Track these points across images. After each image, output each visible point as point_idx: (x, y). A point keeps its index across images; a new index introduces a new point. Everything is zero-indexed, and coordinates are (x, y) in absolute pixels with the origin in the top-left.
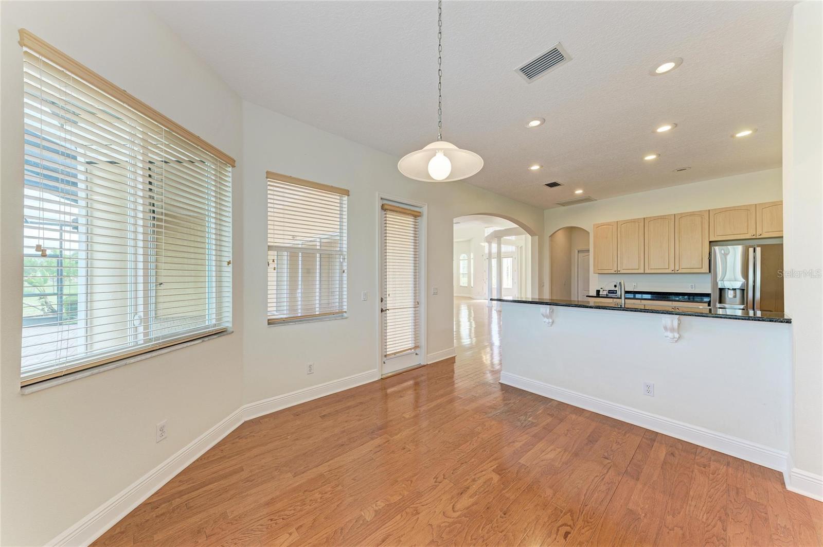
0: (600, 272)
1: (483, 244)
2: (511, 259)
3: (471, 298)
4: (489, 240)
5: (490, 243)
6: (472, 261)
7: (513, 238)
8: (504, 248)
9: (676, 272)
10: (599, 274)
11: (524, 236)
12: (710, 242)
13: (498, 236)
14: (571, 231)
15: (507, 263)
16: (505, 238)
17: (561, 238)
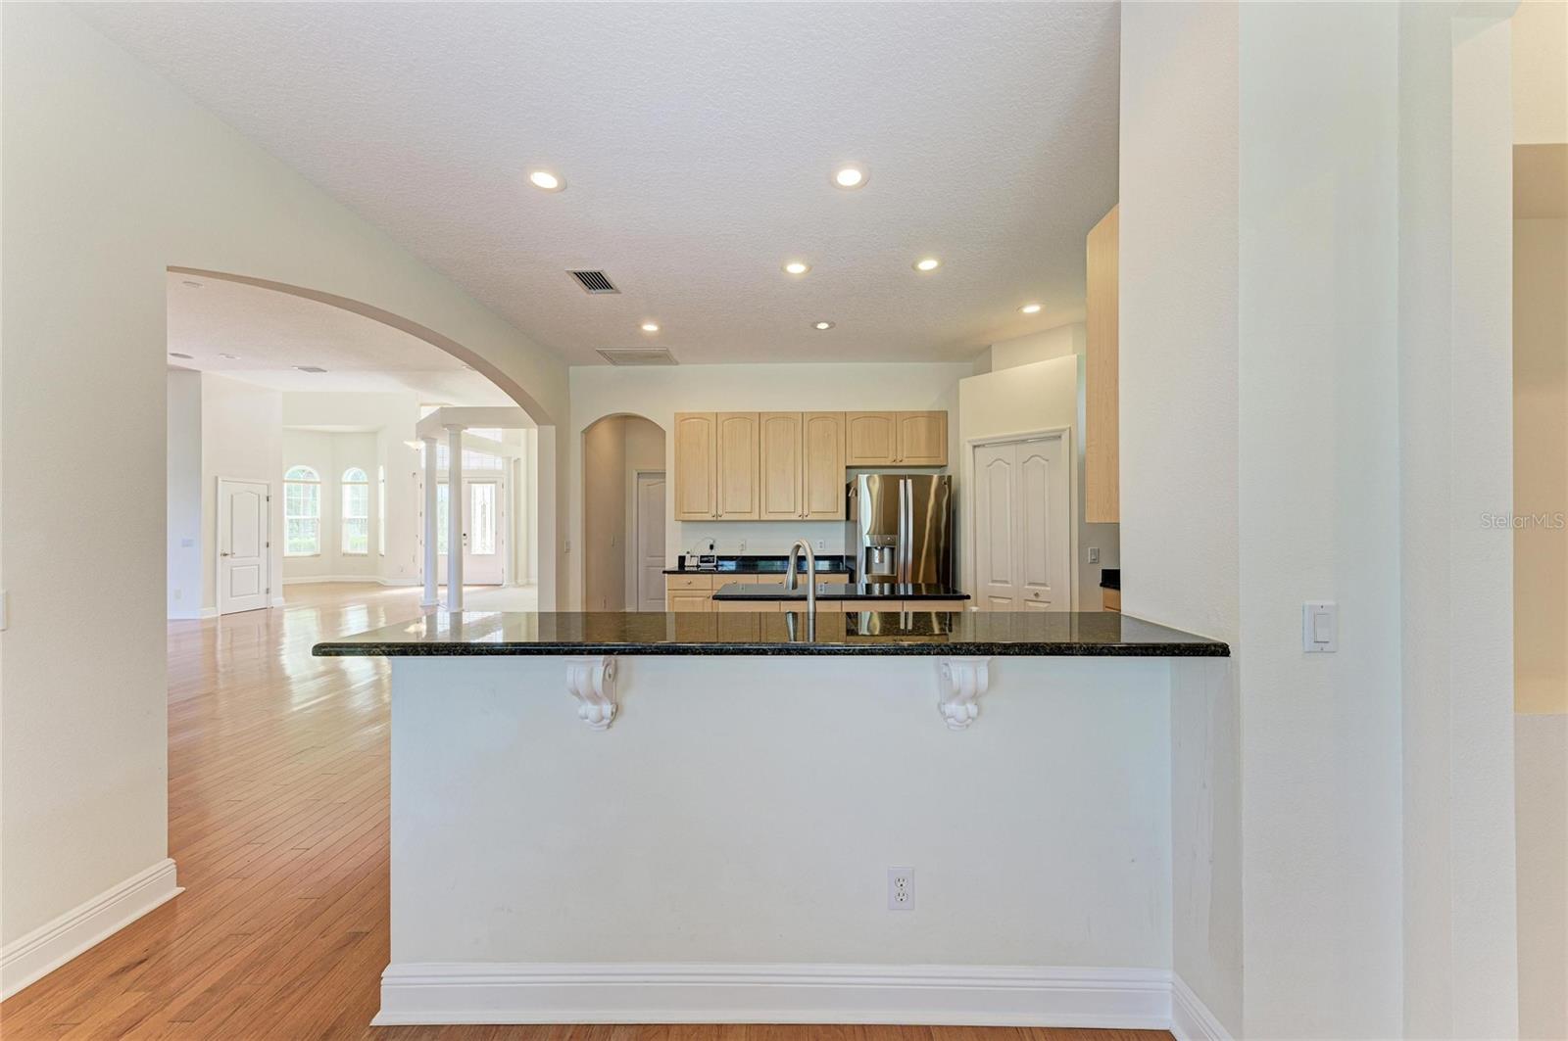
0: (687, 517)
1: (412, 444)
2: (493, 485)
3: (379, 586)
4: (426, 431)
5: (430, 441)
6: (382, 486)
7: (493, 434)
8: (471, 460)
9: (805, 518)
10: (683, 521)
11: (522, 431)
12: (847, 467)
13: (452, 423)
14: (626, 423)
15: (482, 496)
16: (471, 431)
17: (605, 438)
